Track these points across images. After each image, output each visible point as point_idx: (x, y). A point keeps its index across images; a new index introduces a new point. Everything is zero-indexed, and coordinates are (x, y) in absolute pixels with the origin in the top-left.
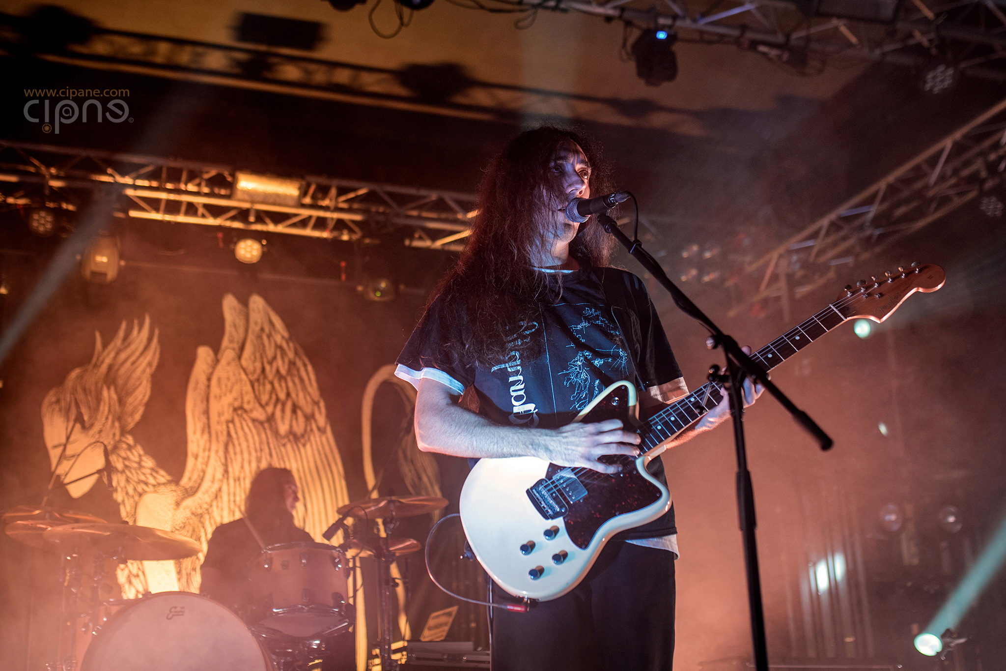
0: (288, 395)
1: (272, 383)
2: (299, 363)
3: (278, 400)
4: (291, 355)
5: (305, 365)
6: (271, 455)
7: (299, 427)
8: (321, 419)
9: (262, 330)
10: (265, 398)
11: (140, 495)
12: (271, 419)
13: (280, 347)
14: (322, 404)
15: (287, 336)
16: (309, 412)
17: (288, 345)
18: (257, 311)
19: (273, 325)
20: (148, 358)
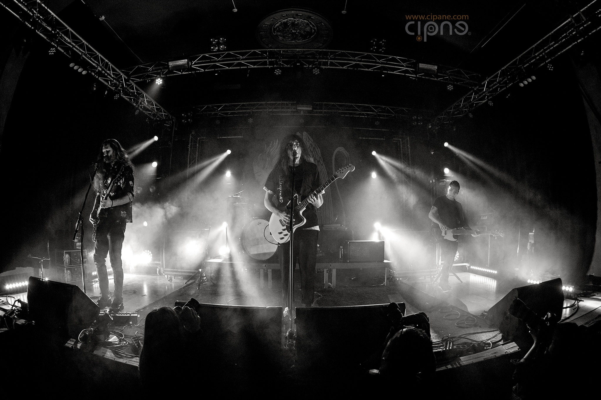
2: (316, 148)
4: (314, 146)
8: (322, 162)
13: (311, 144)
14: (322, 158)
15: (313, 141)
16: (318, 160)
17: (313, 143)
18: (305, 135)
19: (309, 139)
20: (278, 150)
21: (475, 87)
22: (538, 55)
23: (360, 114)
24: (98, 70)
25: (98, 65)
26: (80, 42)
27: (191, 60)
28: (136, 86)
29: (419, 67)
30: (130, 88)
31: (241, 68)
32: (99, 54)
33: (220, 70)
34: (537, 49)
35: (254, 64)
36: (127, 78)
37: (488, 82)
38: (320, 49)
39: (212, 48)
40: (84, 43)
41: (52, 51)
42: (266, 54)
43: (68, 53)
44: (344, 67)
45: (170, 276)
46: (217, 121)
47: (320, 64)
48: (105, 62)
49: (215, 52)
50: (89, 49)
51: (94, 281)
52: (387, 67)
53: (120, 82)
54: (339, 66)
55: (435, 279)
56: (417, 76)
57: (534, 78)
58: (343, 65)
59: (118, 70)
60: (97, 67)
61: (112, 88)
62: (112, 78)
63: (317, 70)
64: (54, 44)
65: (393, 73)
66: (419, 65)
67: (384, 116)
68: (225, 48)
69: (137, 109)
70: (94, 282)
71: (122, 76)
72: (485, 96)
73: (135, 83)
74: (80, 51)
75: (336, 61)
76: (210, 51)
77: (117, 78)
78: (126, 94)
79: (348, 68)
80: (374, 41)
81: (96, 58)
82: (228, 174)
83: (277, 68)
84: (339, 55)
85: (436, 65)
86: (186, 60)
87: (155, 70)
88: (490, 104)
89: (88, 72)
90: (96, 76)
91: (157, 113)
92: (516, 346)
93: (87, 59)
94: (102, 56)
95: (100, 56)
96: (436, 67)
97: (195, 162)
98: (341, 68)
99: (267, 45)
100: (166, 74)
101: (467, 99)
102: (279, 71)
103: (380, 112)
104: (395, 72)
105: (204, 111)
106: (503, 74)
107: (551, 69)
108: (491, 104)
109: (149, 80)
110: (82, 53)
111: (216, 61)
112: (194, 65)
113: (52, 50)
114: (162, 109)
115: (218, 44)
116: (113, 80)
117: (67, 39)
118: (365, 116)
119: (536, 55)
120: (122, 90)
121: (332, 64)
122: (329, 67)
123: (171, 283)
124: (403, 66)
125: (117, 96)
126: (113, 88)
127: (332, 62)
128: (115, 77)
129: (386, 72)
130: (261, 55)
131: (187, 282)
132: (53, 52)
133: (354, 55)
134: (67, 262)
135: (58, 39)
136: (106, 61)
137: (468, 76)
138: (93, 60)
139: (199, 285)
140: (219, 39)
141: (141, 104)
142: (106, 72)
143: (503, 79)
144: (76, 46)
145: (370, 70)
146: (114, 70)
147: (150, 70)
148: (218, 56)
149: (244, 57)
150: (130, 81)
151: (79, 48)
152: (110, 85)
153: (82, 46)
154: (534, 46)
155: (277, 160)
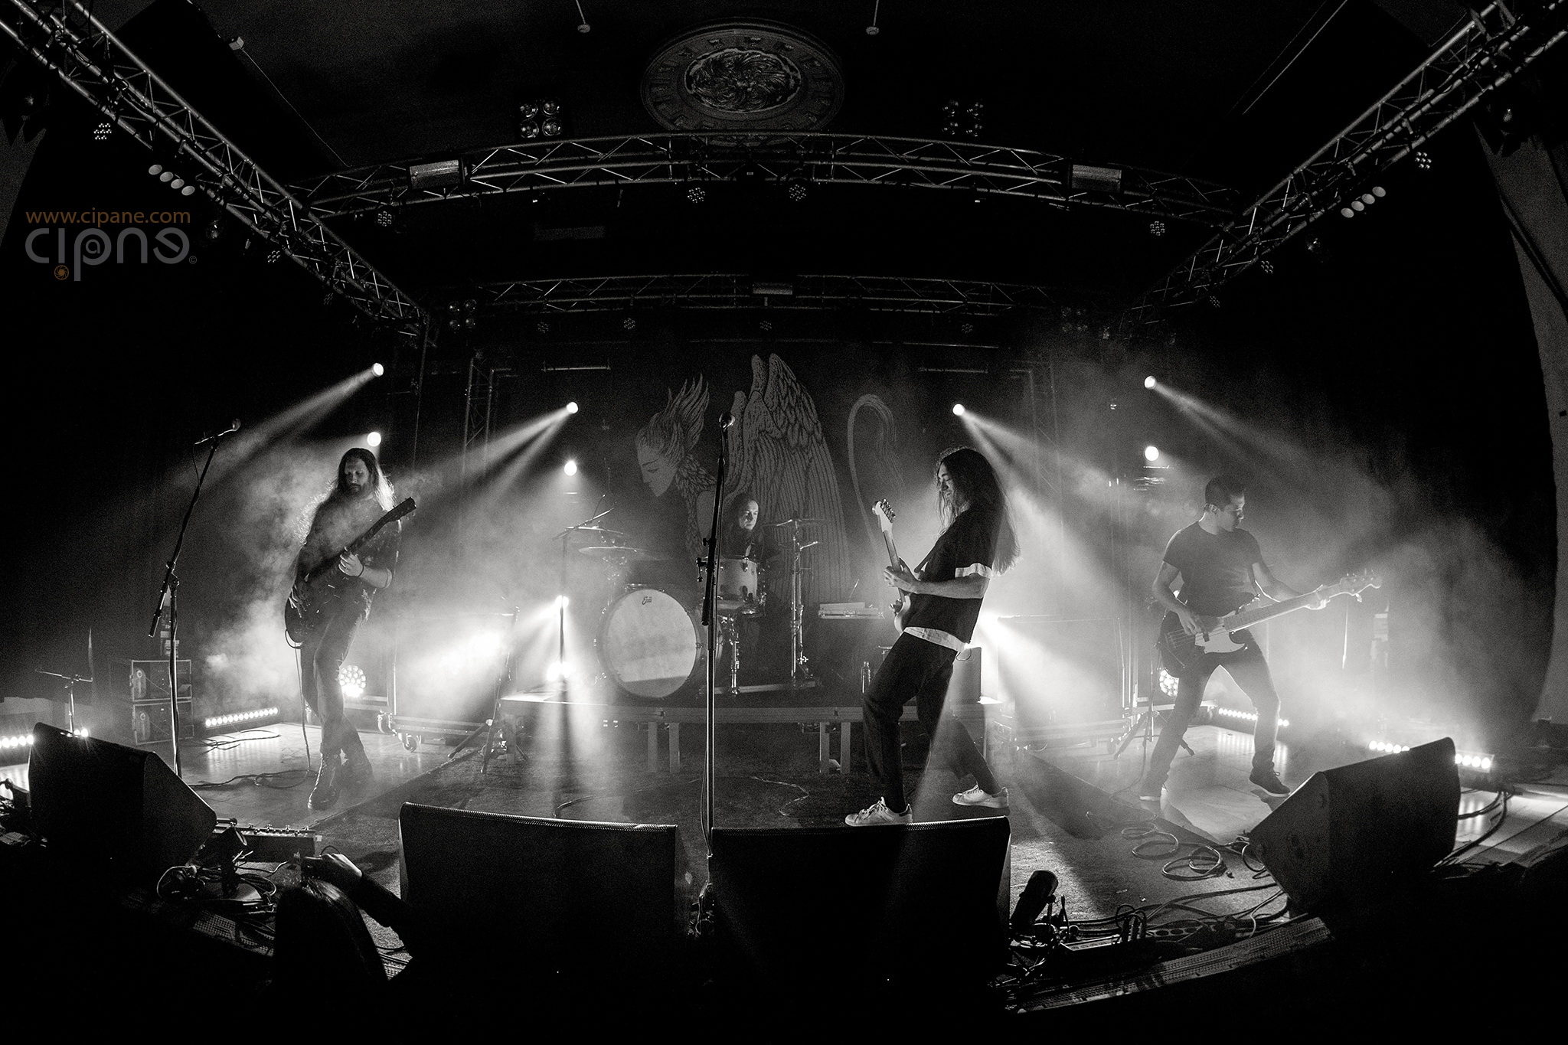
0: (796, 419)
1: (785, 412)
2: (804, 398)
3: (789, 423)
4: (798, 392)
5: (808, 398)
6: (785, 461)
7: (804, 441)
8: (819, 435)
9: (778, 376)
10: (780, 423)
11: (699, 493)
12: (784, 437)
13: (791, 387)
14: (819, 424)
15: (795, 379)
16: (810, 430)
17: (796, 385)
18: (774, 364)
19: (786, 373)
20: (702, 402)
21: (1227, 224)
22: (1391, 129)
23: (921, 306)
24: (225, 184)
25: (224, 171)
26: (176, 109)
27: (467, 161)
28: (327, 229)
29: (1072, 174)
30: (311, 234)
31: (600, 183)
32: (227, 142)
33: (544, 190)
34: (1388, 112)
35: (634, 172)
36: (301, 207)
37: (1258, 208)
38: (810, 132)
39: (524, 129)
40: (187, 111)
41: (102, 132)
42: (667, 147)
43: (145, 137)
44: (873, 181)
45: (410, 736)
46: (542, 325)
47: (808, 171)
48: (242, 164)
49: (532, 140)
50: (200, 128)
51: (209, 742)
52: (987, 176)
53: (282, 219)
54: (859, 178)
55: (1118, 747)
56: (1067, 199)
57: (1381, 192)
58: (870, 173)
59: (277, 186)
60: (222, 176)
61: (262, 232)
62: (263, 206)
63: (799, 189)
64: (107, 111)
65: (1003, 192)
66: (1072, 170)
67: (984, 309)
68: (557, 131)
69: (330, 289)
70: (210, 745)
71: (288, 200)
72: (1253, 247)
73: (321, 220)
74: (177, 133)
75: (850, 164)
76: (519, 138)
77: (276, 206)
78: (298, 248)
79: (883, 183)
80: (953, 107)
81: (220, 152)
82: (571, 468)
83: (693, 185)
84: (858, 148)
85: (1119, 169)
86: (456, 163)
87: (376, 187)
88: (1266, 268)
89: (198, 190)
90: (220, 201)
91: (382, 300)
92: (1323, 929)
93: (194, 153)
94: (234, 148)
95: (230, 149)
96: (1118, 174)
97: (483, 433)
98: (865, 181)
99: (672, 121)
100: (404, 199)
101: (1206, 259)
102: (699, 193)
103: (973, 298)
104: (1010, 191)
105: (508, 297)
106: (1300, 184)
107: (1425, 164)
108: (1268, 268)
109: (361, 213)
110: (182, 137)
111: (532, 167)
112: (475, 175)
113: (102, 128)
114: (395, 292)
115: (539, 119)
116: (265, 213)
117: (143, 98)
118: (934, 309)
119: (1386, 127)
120: (288, 239)
121: (840, 172)
122: (832, 180)
123: (412, 755)
124: (1030, 174)
125: (275, 253)
126: (265, 234)
127: (841, 166)
128: (270, 205)
129: (986, 190)
130: (654, 148)
131: (455, 753)
132: (106, 134)
133: (901, 148)
134: (140, 691)
135: (118, 98)
136: (247, 160)
137: (1205, 195)
138: (212, 157)
139: (486, 763)
140: (541, 106)
141: (338, 276)
142: (245, 191)
143: (1299, 200)
144: (168, 120)
145: (942, 185)
146: (266, 185)
147: (362, 186)
148: (539, 152)
149: (609, 155)
150: (310, 214)
151: (174, 124)
152: (256, 225)
153: (181, 119)
154: (1379, 105)
155: (701, 429)
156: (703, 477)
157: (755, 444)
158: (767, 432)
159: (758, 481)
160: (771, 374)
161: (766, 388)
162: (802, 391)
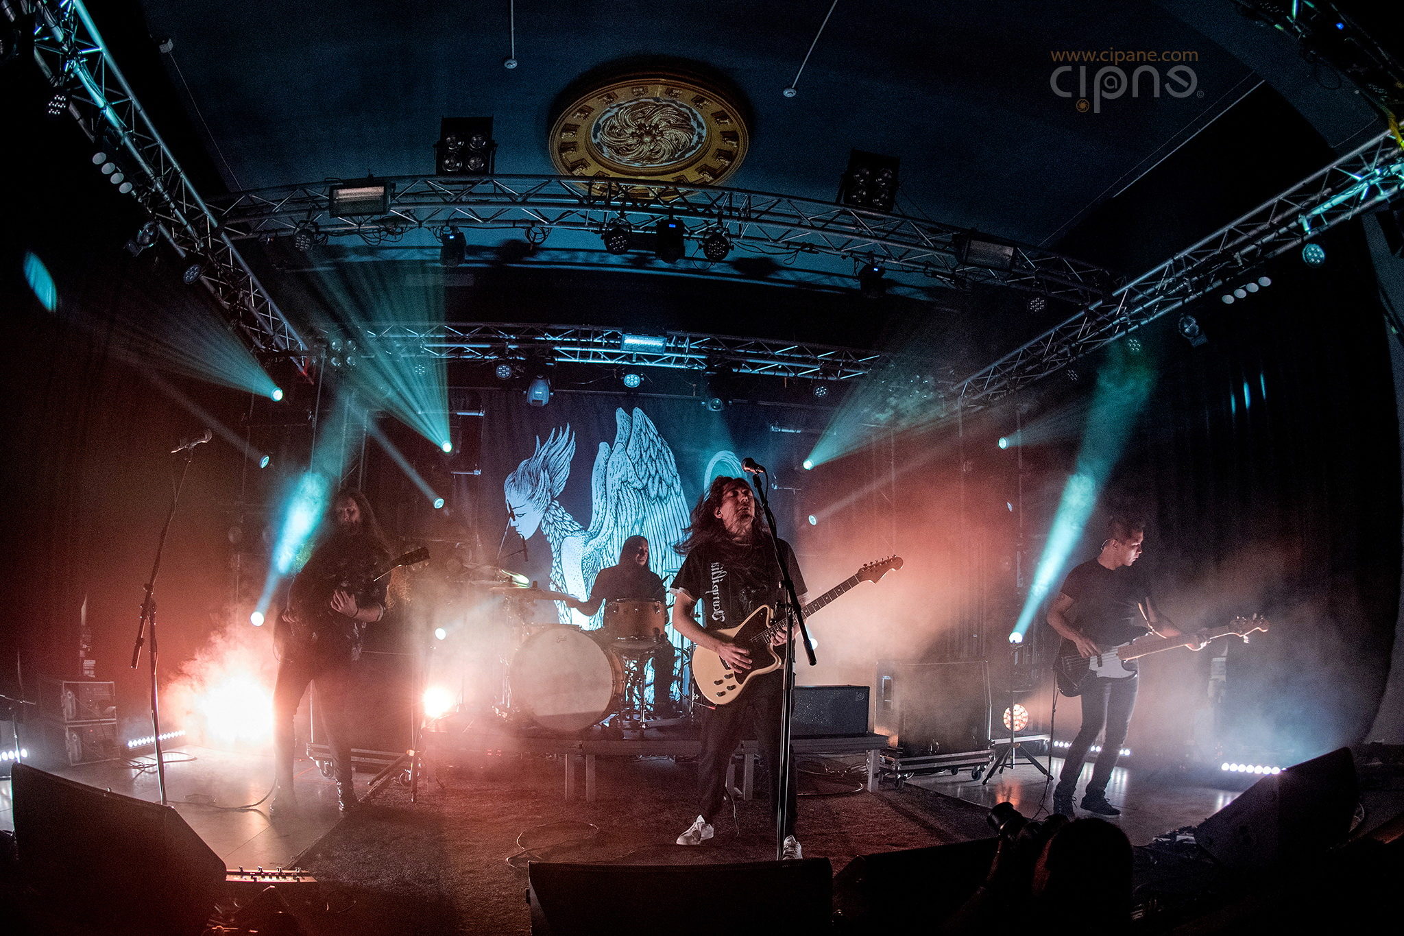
0: (657, 471)
1: (646, 464)
2: (664, 451)
3: (649, 474)
4: (659, 445)
5: (668, 452)
6: (645, 511)
7: (663, 493)
8: (678, 487)
9: (641, 430)
10: (641, 474)
11: (564, 538)
12: (645, 488)
13: (653, 441)
14: (678, 477)
15: (657, 433)
16: (670, 482)
17: (657, 439)
18: (637, 417)
19: (648, 427)
20: (568, 451)
21: (1093, 303)
24: (156, 188)
25: (156, 174)
26: (119, 98)
28: (235, 253)
29: (968, 249)
30: (219, 256)
32: (161, 142)
36: (216, 225)
37: (1130, 289)
39: (447, 162)
40: (131, 102)
41: (57, 106)
42: (584, 194)
43: (88, 125)
48: (172, 170)
50: (140, 123)
56: (954, 272)
57: (1266, 281)
58: (777, 235)
59: (198, 198)
60: (154, 180)
62: (185, 216)
65: (898, 263)
66: (968, 244)
68: (480, 167)
71: (205, 217)
72: (1117, 325)
73: (232, 241)
74: (119, 124)
76: (440, 172)
77: (196, 219)
78: (210, 269)
81: (155, 153)
85: (1011, 247)
86: (382, 190)
87: (292, 210)
89: (133, 188)
90: (147, 206)
93: (133, 150)
94: (166, 151)
95: (162, 150)
96: (1010, 251)
104: (904, 262)
105: (387, 338)
106: (1179, 269)
107: (1316, 260)
108: (1134, 346)
109: (273, 237)
110: (123, 129)
111: (450, 202)
112: (395, 205)
113: (57, 101)
114: (285, 326)
115: (465, 154)
116: (186, 226)
118: (789, 372)
125: (193, 270)
126: (181, 249)
128: (191, 217)
131: (374, 781)
132: (60, 109)
136: (176, 165)
137: (1079, 274)
138: (146, 156)
140: (468, 140)
141: (241, 302)
142: (172, 198)
143: (1177, 283)
144: (111, 108)
146: (189, 196)
147: (277, 210)
148: (458, 188)
150: (223, 235)
151: (116, 114)
152: (174, 239)
153: (122, 110)
154: (1275, 200)
155: (567, 476)
156: (569, 523)
157: (618, 494)
158: (629, 483)
159: (620, 528)
160: (634, 427)
161: (629, 440)
162: (662, 444)
